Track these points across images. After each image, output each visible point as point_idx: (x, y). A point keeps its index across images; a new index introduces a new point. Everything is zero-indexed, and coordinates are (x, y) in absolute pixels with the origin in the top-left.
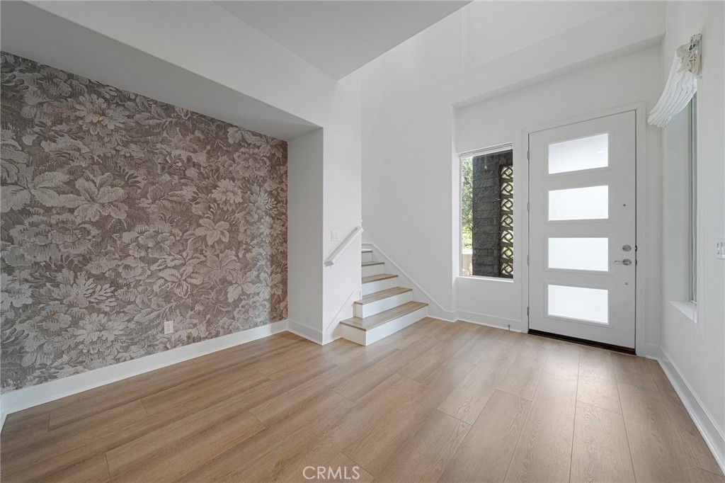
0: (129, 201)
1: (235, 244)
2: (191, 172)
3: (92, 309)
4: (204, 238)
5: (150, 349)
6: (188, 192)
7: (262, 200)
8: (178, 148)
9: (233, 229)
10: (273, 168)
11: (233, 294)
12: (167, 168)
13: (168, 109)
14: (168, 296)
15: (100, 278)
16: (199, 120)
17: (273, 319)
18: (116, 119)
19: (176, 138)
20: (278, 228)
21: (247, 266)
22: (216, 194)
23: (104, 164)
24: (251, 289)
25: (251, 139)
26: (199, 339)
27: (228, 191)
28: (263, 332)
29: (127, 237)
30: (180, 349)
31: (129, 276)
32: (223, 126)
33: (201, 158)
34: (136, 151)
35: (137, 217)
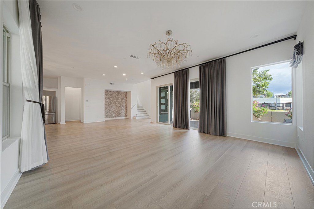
0: (110, 102)
1: (120, 106)
2: (116, 98)
3: (108, 112)
4: (117, 106)
5: (112, 117)
6: (115, 100)
7: (124, 100)
8: (114, 95)
9: (120, 104)
10: (125, 96)
11: (120, 112)
12: (113, 98)
13: (114, 91)
14: (114, 112)
15: (108, 109)
16: (117, 92)
17: (125, 116)
18: (109, 93)
19: (114, 94)
20: (126, 104)
21: (122, 109)
22: (118, 100)
23: (108, 98)
24: (122, 112)
25: (122, 93)
26: (116, 117)
27: (120, 100)
28: (124, 118)
29: (110, 105)
30: (115, 118)
31: (110, 109)
32: (119, 92)
33: (117, 96)
34: (111, 97)
35: (111, 103)
